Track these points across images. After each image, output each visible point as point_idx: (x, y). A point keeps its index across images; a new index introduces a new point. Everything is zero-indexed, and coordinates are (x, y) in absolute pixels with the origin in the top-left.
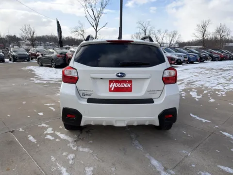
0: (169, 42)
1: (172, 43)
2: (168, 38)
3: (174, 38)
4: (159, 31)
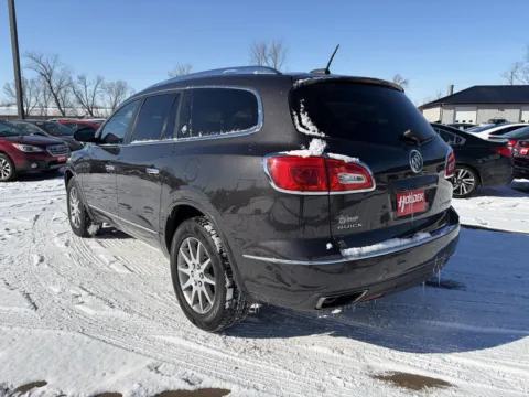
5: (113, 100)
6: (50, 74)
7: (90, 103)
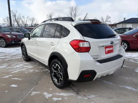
0: (30, 24)
1: (33, 24)
2: (30, 22)
3: (33, 22)
4: (23, 17)
5: (32, 22)
6: (15, 15)
7: (26, 23)
